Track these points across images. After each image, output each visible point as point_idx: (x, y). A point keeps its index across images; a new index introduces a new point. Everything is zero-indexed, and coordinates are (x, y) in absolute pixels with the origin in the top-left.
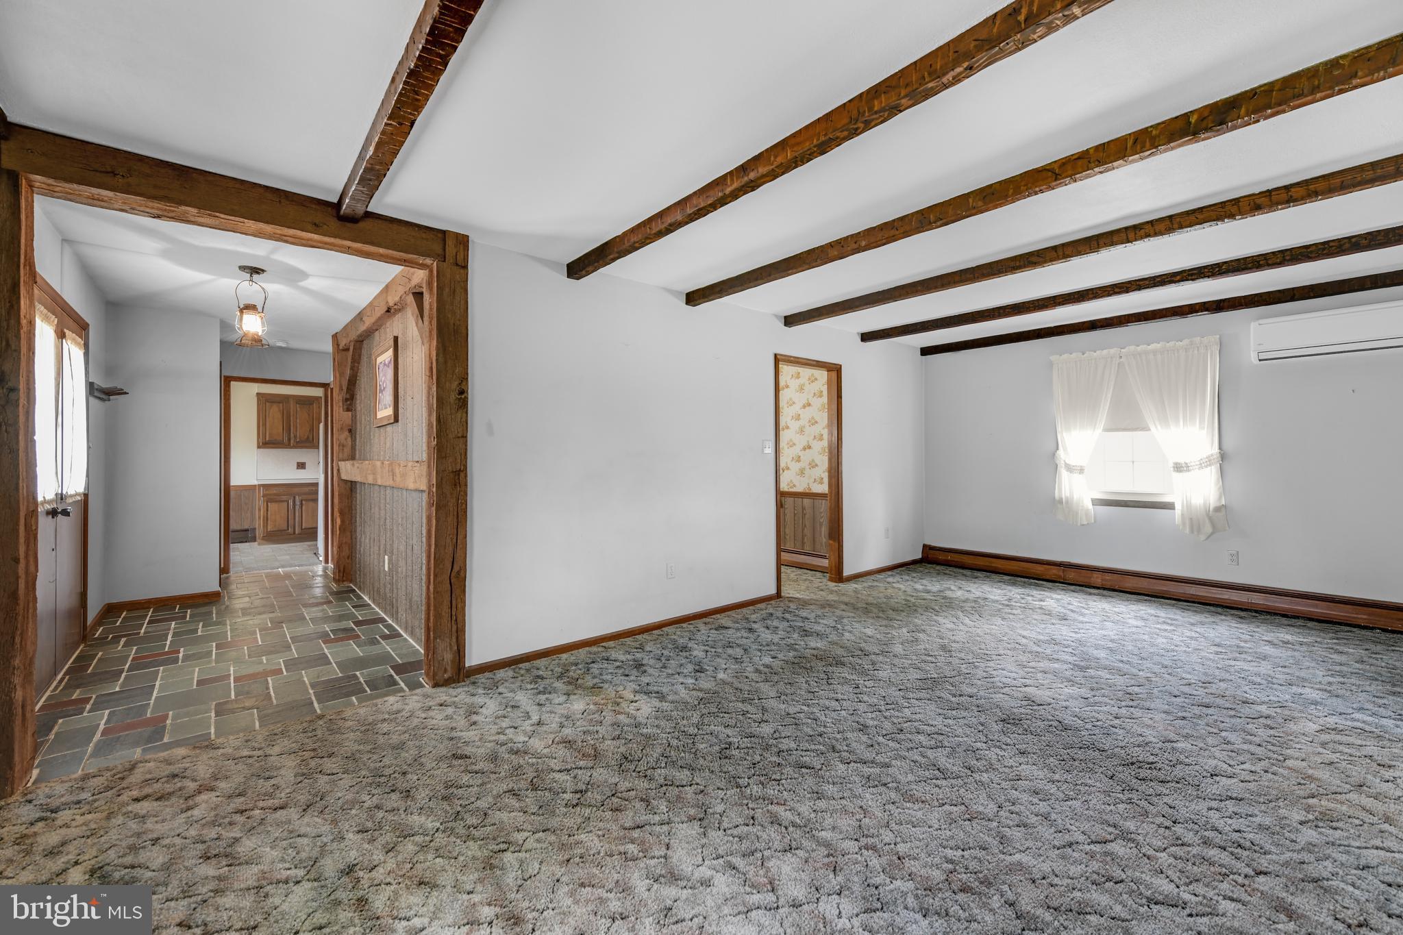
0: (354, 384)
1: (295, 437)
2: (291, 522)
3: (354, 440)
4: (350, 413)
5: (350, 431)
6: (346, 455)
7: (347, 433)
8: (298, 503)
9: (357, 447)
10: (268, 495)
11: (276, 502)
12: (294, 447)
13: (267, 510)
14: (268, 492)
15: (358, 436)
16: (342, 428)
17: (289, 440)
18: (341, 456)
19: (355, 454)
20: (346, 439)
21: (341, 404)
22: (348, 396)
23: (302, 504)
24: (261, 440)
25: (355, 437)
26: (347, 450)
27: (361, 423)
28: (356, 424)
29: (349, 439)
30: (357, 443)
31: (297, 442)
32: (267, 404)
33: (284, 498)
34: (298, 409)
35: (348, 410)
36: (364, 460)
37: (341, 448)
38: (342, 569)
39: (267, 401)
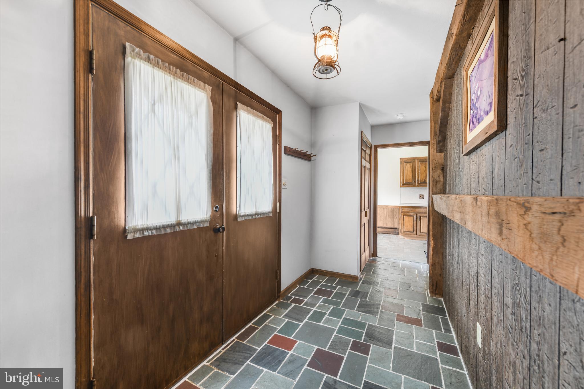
0: (446, 126)
1: (418, 180)
2: (415, 228)
3: (445, 176)
4: (443, 154)
5: (442, 169)
6: (438, 189)
7: (439, 171)
8: (418, 218)
9: (447, 182)
10: (404, 212)
11: (407, 216)
12: (418, 186)
13: (403, 220)
14: (403, 211)
15: (448, 172)
16: (435, 167)
17: (415, 182)
18: (434, 189)
19: (446, 189)
20: (439, 176)
21: (435, 147)
22: (440, 139)
23: (420, 218)
24: (401, 183)
25: (446, 173)
26: (440, 185)
27: (451, 159)
28: (447, 162)
29: (442, 176)
30: (448, 179)
31: (419, 184)
32: (405, 163)
33: (412, 214)
34: (420, 165)
35: (441, 151)
36: (453, 194)
37: (435, 183)
38: (435, 284)
39: (404, 162)
